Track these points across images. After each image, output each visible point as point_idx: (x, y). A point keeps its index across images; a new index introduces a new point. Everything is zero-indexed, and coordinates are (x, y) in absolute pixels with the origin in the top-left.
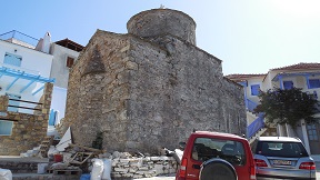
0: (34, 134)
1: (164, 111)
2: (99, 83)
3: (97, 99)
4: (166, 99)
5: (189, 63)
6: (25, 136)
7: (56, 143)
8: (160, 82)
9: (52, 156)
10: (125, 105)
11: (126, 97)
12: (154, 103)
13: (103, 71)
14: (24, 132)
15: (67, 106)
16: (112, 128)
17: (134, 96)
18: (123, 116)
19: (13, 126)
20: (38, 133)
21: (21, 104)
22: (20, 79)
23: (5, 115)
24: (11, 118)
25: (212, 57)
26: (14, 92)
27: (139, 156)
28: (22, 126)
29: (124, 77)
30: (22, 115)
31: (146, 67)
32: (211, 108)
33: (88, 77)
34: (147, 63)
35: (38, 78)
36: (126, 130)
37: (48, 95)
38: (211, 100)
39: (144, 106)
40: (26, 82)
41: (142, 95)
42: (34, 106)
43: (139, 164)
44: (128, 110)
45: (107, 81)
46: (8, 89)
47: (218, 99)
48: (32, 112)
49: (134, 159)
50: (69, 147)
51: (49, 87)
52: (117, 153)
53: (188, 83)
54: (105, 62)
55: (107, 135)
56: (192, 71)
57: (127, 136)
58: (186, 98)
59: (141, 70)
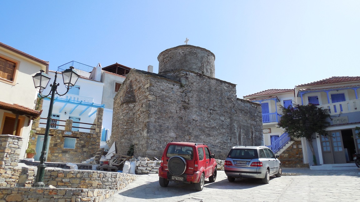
0: (90, 147)
1: (177, 129)
2: (132, 110)
3: (131, 122)
4: (179, 120)
5: (201, 90)
6: (85, 149)
7: (105, 153)
8: (174, 108)
9: (102, 162)
10: (147, 126)
11: (147, 120)
12: (169, 123)
13: (134, 101)
14: (83, 146)
15: (113, 127)
16: (139, 142)
17: (153, 119)
18: (145, 134)
19: (76, 142)
20: (93, 146)
21: (81, 125)
22: (80, 106)
23: (70, 134)
24: (75, 136)
25: (225, 82)
26: (75, 115)
27: (154, 159)
28: (82, 142)
29: (146, 106)
30: (82, 134)
31: (162, 98)
32: (222, 125)
33: (125, 106)
34: (163, 95)
35: (92, 105)
36: (147, 143)
37: (100, 118)
38: (222, 118)
39: (160, 126)
40: (83, 108)
41: (159, 118)
42: (90, 126)
43: (153, 165)
44: (148, 129)
45: (137, 108)
46: (71, 113)
47: (230, 118)
48: (88, 131)
49: (151, 161)
50: (113, 156)
51: (100, 111)
52: (139, 158)
53: (200, 107)
54: (136, 94)
55: (137, 147)
56: (203, 96)
57: (147, 147)
58: (198, 118)
59: (159, 100)
